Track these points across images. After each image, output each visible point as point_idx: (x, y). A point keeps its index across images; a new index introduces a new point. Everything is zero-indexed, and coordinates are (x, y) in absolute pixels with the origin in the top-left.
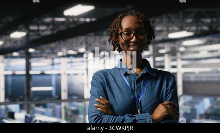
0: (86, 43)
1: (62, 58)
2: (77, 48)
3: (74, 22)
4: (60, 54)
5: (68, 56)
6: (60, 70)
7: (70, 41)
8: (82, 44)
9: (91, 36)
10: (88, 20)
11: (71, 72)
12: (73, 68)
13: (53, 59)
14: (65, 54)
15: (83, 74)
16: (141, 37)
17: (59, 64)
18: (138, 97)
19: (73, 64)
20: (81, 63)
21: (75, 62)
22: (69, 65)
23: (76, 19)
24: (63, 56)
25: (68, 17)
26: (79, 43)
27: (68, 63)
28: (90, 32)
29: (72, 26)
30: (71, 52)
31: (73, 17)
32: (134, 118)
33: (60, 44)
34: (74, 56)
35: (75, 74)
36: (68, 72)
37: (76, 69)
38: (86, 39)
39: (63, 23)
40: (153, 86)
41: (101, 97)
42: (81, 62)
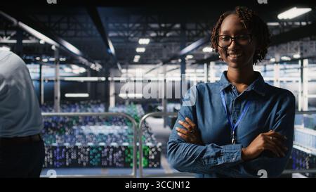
0: (302, 48)
1: (275, 65)
2: (292, 54)
3: (289, 26)
4: (273, 60)
5: (282, 62)
6: (272, 77)
7: (284, 46)
8: (296, 49)
9: (307, 41)
10: (304, 24)
11: (285, 79)
12: (287, 75)
13: (265, 65)
14: (278, 60)
15: (297, 81)
16: (243, 43)
17: (272, 70)
18: (235, 122)
19: (287, 71)
20: (296, 70)
21: (289, 69)
22: (282, 72)
23: (290, 23)
24: (276, 63)
25: (282, 21)
26: (293, 49)
27: (281, 69)
28: (306, 36)
29: (286, 30)
30: (285, 58)
31: (287, 21)
32: (218, 150)
33: (273, 49)
34: (288, 62)
35: (288, 82)
36: (281, 79)
37: (290, 77)
38: (301, 44)
39: (276, 27)
40: (257, 109)
41: (186, 119)
42: (295, 68)
